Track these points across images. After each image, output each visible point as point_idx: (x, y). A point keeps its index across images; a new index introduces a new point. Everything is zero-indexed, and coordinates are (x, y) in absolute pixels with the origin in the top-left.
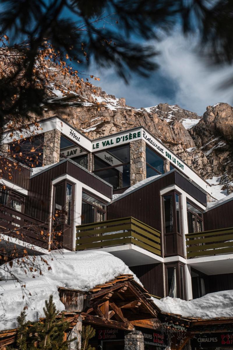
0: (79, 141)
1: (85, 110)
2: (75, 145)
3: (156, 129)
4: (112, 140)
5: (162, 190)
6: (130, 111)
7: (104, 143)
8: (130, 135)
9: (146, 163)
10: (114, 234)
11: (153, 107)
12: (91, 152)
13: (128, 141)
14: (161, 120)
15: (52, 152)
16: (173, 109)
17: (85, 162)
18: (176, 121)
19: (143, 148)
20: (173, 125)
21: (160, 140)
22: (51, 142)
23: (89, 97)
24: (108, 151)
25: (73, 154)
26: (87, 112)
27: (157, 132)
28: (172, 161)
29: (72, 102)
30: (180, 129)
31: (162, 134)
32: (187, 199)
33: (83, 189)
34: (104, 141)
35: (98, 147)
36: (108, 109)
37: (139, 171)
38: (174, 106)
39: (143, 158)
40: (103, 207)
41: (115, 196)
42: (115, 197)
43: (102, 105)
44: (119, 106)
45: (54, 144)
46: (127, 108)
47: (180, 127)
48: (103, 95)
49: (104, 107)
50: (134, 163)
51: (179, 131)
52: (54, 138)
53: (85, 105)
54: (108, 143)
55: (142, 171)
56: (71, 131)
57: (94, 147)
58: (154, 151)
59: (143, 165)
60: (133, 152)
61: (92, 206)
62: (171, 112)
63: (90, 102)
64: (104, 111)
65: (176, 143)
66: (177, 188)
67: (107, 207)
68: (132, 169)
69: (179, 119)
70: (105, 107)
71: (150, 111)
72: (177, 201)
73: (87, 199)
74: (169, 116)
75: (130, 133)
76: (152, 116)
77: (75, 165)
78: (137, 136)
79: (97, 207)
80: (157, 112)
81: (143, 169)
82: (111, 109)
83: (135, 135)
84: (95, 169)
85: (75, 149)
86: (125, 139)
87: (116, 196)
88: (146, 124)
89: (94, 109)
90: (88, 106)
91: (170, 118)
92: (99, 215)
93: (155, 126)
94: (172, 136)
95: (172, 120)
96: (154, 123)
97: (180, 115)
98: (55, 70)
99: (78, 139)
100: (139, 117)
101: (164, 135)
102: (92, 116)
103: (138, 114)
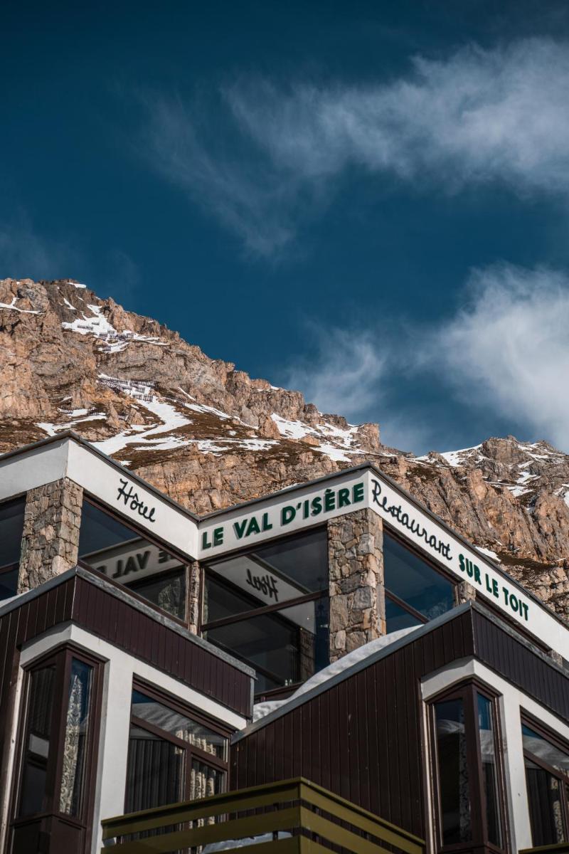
0: (153, 521)
1: (249, 462)
2: (143, 539)
3: (479, 520)
4: (266, 516)
5: (427, 679)
6: (394, 462)
7: (240, 525)
8: (329, 495)
9: (386, 591)
10: (238, 847)
11: (467, 450)
12: (197, 558)
13: (322, 517)
14: (493, 491)
15: (50, 557)
16: (534, 456)
17: (175, 596)
18: (545, 493)
19: (373, 538)
20: (533, 504)
21: (493, 555)
22: (47, 524)
23: (262, 422)
24: (254, 555)
25: (135, 570)
26: (256, 468)
27: (484, 530)
28: (483, 589)
29: (208, 438)
30: (558, 520)
31: (501, 533)
32: (524, 713)
33: (137, 680)
34: (240, 520)
35: (222, 541)
36: (321, 458)
37: (360, 620)
38: (534, 446)
39: (372, 575)
40: (219, 748)
41: (263, 707)
42: (262, 713)
43: (305, 446)
44: (358, 447)
45: (56, 530)
46: (385, 454)
47: (557, 512)
48: (308, 416)
49: (310, 453)
50: (343, 591)
51: (556, 524)
52: (57, 508)
53: (249, 448)
54: (254, 527)
55: (370, 621)
56: (122, 486)
57: (208, 543)
58: (415, 549)
59: (374, 599)
60: (337, 553)
61: (174, 745)
62: (526, 465)
63: (265, 438)
64: (309, 464)
65: (546, 562)
66: (479, 670)
67: (232, 747)
68: (337, 614)
69: (554, 487)
70: (312, 451)
71: (459, 464)
72: (486, 727)
73: (163, 724)
74: (522, 476)
75: (328, 491)
76: (464, 478)
77: (109, 591)
78: (350, 498)
79: (194, 747)
80: (482, 466)
81: (372, 612)
82: (331, 459)
83: (344, 495)
84: (210, 618)
85: (141, 551)
86: (311, 510)
87: (269, 707)
88: (446, 504)
89: (277, 459)
90: (259, 452)
91: (525, 483)
92: (201, 778)
93: (474, 510)
94: (534, 542)
95: (531, 490)
96: (471, 498)
97: (556, 473)
98: (158, 341)
99: (147, 514)
100: (422, 480)
101: (505, 537)
102: (274, 482)
103: (418, 471)
